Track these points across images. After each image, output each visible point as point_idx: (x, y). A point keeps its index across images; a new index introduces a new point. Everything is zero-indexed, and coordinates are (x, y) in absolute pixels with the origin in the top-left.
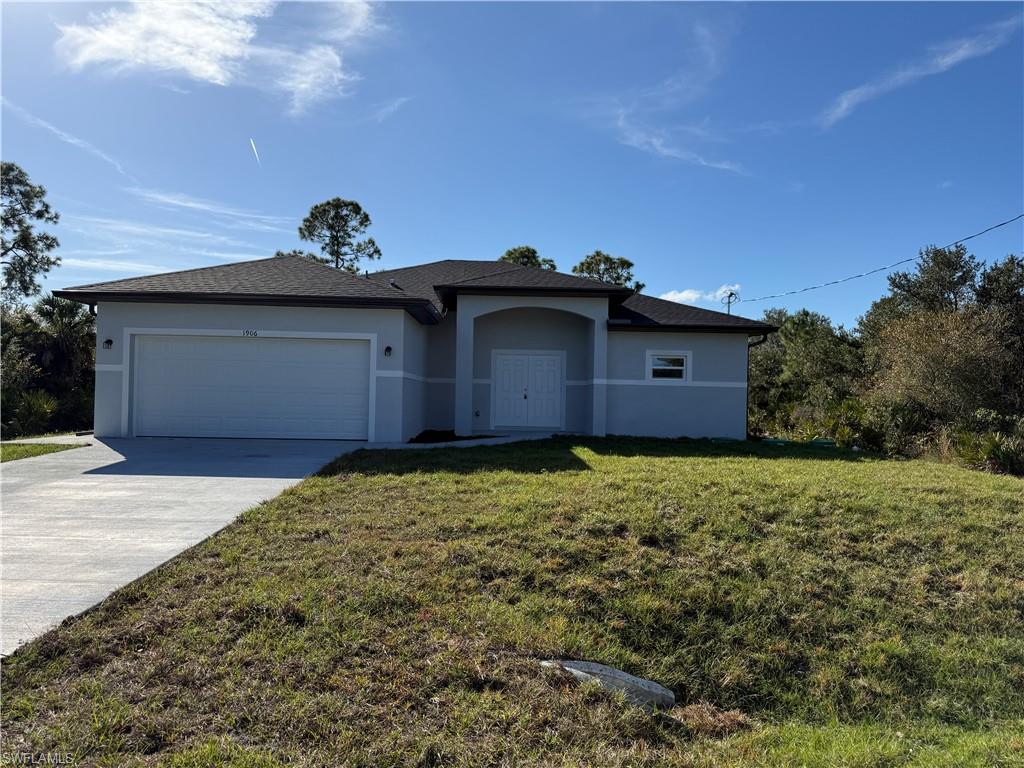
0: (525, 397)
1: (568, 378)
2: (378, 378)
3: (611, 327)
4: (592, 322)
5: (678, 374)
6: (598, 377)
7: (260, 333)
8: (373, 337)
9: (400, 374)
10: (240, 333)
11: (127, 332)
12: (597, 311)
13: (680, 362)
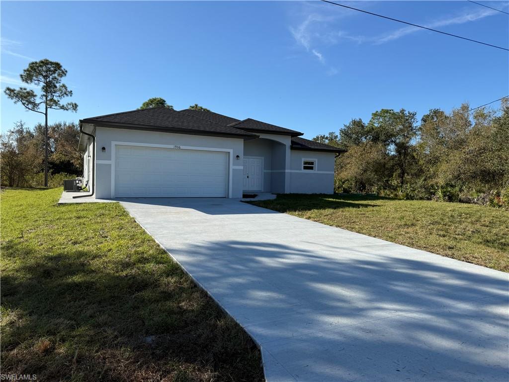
0: (248, 177)
1: (265, 169)
2: (233, 169)
3: (292, 148)
4: (285, 145)
5: (311, 168)
6: (288, 169)
7: (182, 147)
8: (231, 151)
9: (242, 168)
10: (172, 147)
11: (113, 143)
12: (287, 141)
13: (312, 163)
